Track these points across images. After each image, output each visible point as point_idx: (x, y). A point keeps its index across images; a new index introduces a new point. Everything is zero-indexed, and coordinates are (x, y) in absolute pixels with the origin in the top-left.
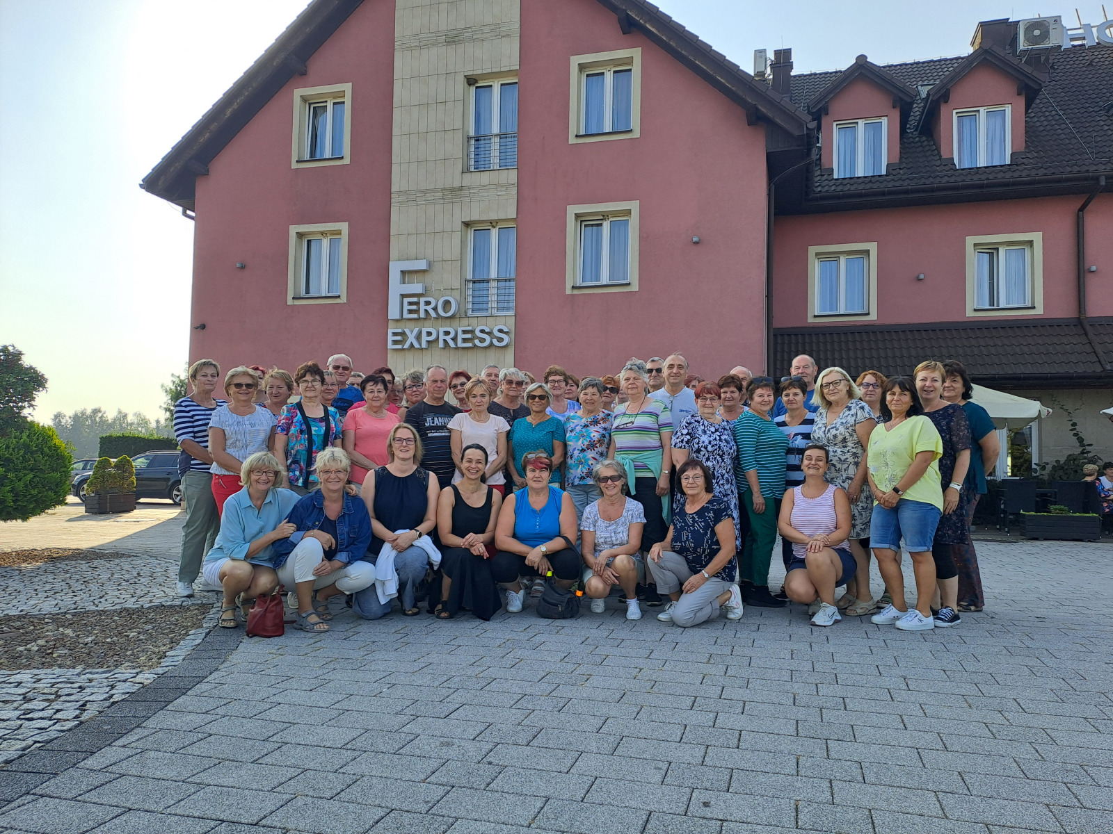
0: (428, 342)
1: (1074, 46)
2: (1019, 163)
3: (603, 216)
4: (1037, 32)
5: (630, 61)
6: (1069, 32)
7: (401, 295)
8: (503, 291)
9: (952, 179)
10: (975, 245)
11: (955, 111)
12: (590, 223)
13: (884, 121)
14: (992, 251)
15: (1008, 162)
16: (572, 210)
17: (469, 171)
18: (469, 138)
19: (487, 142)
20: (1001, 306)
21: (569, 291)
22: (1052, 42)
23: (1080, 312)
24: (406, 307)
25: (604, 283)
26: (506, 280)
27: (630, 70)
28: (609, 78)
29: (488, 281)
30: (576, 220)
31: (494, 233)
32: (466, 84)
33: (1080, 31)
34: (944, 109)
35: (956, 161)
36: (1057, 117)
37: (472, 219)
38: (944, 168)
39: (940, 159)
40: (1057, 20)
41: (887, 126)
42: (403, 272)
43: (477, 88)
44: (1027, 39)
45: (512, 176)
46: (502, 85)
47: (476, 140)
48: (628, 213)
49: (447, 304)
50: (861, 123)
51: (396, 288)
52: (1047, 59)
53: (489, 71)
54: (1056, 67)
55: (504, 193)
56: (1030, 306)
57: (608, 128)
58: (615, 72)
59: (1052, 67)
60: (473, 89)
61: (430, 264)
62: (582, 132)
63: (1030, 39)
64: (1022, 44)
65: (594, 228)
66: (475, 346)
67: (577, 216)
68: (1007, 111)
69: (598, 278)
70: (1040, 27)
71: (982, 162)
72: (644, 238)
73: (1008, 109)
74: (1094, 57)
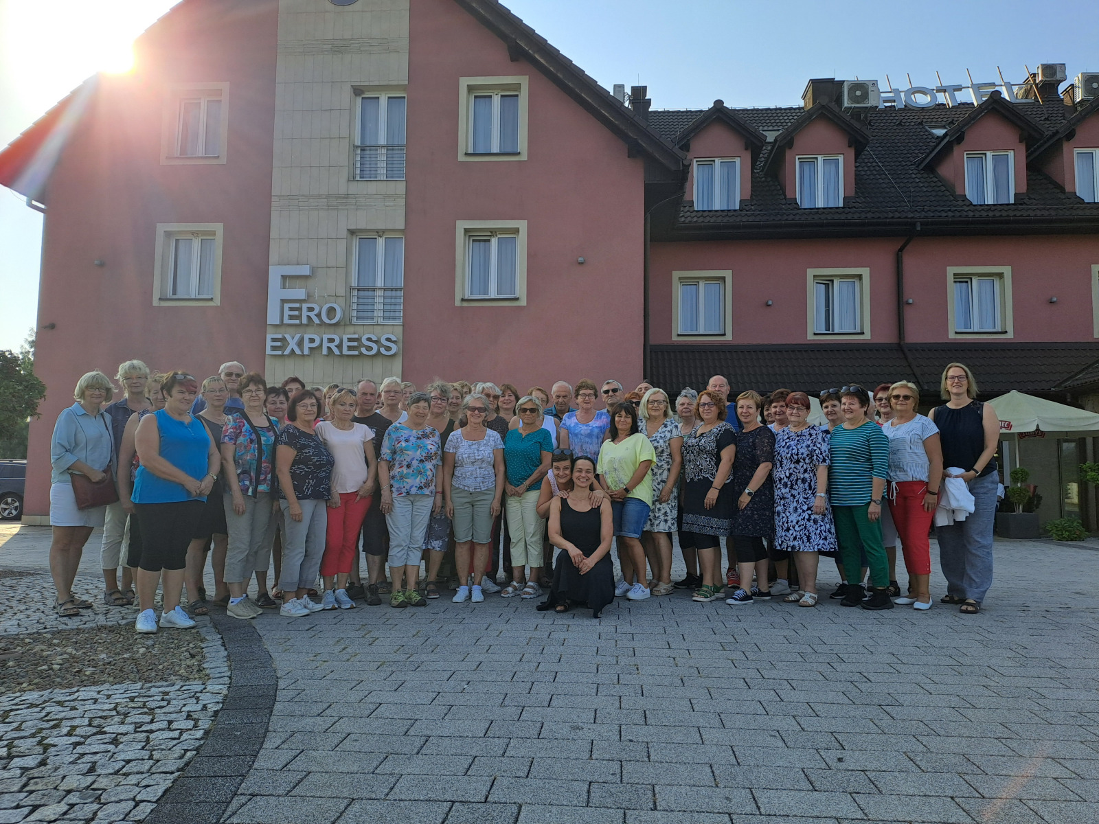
0: (311, 349)
1: (886, 107)
2: (850, 206)
3: (491, 232)
4: (858, 93)
5: (518, 87)
6: (883, 95)
7: (281, 300)
8: (389, 301)
9: (797, 217)
10: (815, 276)
11: (797, 157)
12: (479, 238)
13: (738, 161)
14: (828, 283)
15: (841, 205)
16: (461, 225)
17: (354, 180)
18: (355, 147)
19: (372, 152)
20: (836, 331)
21: (458, 303)
22: (872, 102)
23: (900, 338)
24: (287, 313)
25: (493, 297)
26: (392, 290)
27: (517, 96)
28: (496, 100)
29: (374, 290)
30: (465, 234)
31: (381, 242)
32: (353, 95)
33: (891, 95)
34: (788, 154)
35: (798, 201)
36: (878, 168)
37: (359, 227)
38: (789, 206)
39: (785, 198)
40: (875, 83)
41: (740, 165)
42: (284, 277)
43: (363, 98)
44: (850, 98)
45: (401, 188)
46: (389, 98)
47: (361, 150)
48: (517, 231)
49: (331, 311)
50: (718, 161)
51: (276, 292)
52: (866, 117)
53: (377, 83)
54: (872, 124)
55: (392, 204)
56: (859, 332)
57: (495, 149)
58: (502, 96)
59: (870, 124)
60: (359, 100)
61: (313, 270)
62: (470, 151)
63: (853, 98)
64: (846, 103)
65: (482, 243)
66: (361, 354)
67: (466, 231)
68: (840, 160)
69: (486, 292)
70: (861, 89)
71: (820, 204)
72: (532, 256)
73: (841, 158)
74: (902, 118)
